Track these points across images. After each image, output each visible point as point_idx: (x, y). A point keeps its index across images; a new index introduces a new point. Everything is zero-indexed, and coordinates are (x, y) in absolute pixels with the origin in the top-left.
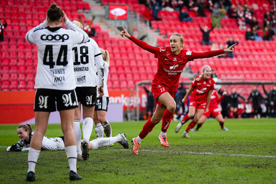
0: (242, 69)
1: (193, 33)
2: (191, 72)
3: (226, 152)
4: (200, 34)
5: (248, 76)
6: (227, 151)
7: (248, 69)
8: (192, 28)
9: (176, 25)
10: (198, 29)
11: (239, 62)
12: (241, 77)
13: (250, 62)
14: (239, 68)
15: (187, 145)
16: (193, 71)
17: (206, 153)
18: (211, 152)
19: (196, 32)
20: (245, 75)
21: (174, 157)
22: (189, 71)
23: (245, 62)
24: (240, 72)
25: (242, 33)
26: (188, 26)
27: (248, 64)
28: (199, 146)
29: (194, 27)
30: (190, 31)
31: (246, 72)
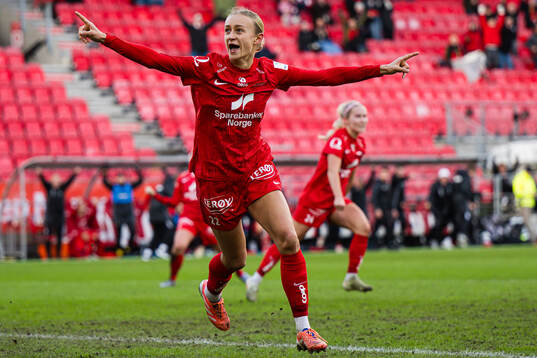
0: (289, 126)
1: (165, 34)
2: (159, 135)
3: (248, 339)
4: (182, 36)
5: (304, 144)
6: (251, 336)
7: (304, 125)
8: (160, 22)
9: (119, 15)
10: (176, 23)
11: (282, 107)
12: (288, 146)
13: (311, 108)
14: (282, 125)
15: (149, 322)
16: (164, 131)
17: (197, 342)
18: (209, 337)
19: (172, 31)
20: (297, 141)
21: (114, 352)
22: (154, 131)
23: (297, 109)
24: (285, 133)
25: (289, 34)
26: (151, 17)
27: (304, 114)
28: (179, 323)
29: (166, 18)
30: (157, 30)
31: (300, 133)
